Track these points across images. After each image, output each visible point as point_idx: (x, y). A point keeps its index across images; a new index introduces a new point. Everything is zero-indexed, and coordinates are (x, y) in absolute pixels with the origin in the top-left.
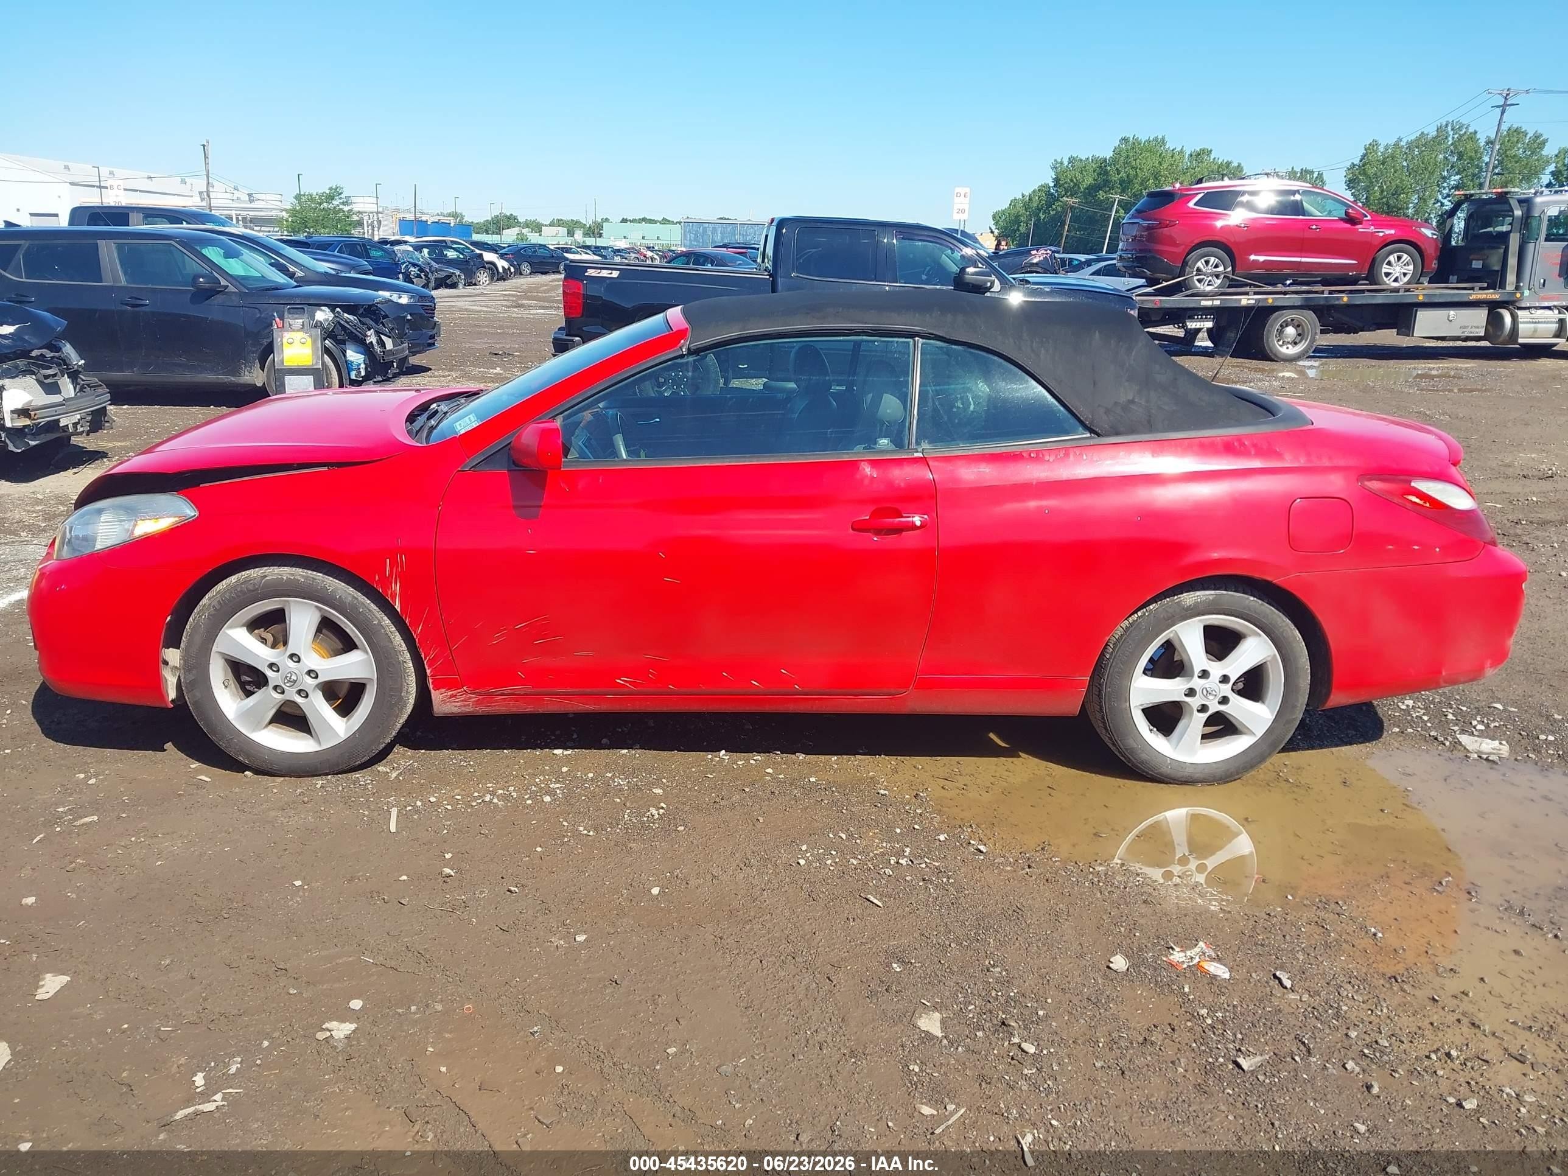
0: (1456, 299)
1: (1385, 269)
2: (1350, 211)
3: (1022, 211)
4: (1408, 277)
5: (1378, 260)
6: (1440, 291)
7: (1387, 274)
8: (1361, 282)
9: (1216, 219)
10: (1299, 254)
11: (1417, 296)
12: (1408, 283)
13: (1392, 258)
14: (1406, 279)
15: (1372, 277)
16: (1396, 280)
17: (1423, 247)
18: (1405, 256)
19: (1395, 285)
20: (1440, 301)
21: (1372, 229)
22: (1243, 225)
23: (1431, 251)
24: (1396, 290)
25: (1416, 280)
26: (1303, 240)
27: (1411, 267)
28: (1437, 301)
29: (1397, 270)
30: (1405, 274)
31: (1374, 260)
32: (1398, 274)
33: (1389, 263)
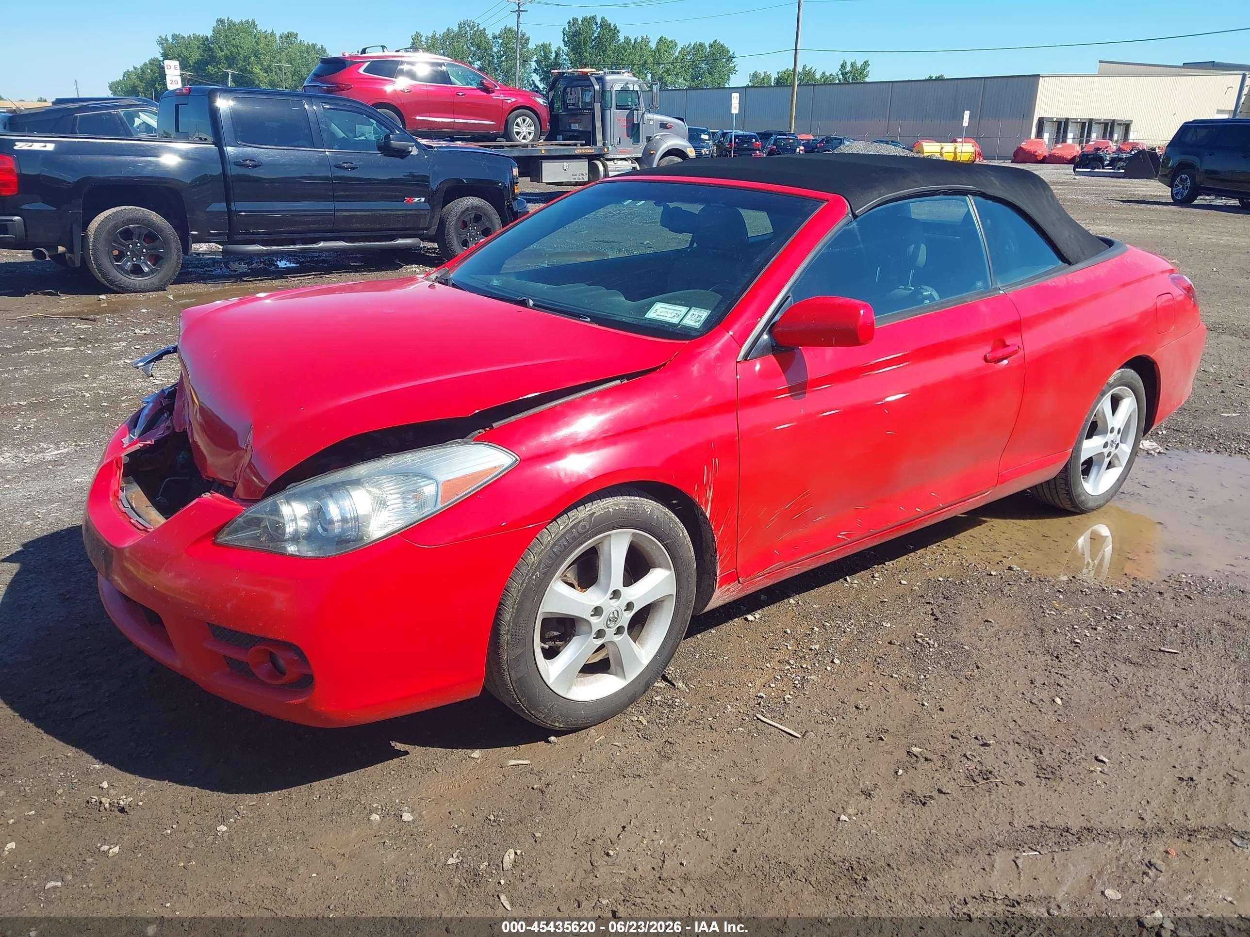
0: (566, 153)
1: (516, 129)
2: (484, 81)
3: (137, 82)
4: (532, 135)
5: (510, 122)
6: (556, 147)
7: (518, 133)
8: (498, 139)
9: (384, 84)
10: (452, 116)
11: (541, 150)
12: (533, 140)
13: (519, 120)
14: (531, 137)
15: (507, 135)
16: (524, 138)
17: (539, 112)
18: (528, 119)
19: (524, 141)
20: (557, 154)
21: (502, 97)
22: (406, 91)
23: (545, 115)
24: (526, 146)
25: (537, 138)
26: (453, 104)
27: (533, 128)
28: (554, 154)
29: (524, 130)
30: (530, 133)
31: (507, 122)
32: (525, 133)
33: (517, 124)
